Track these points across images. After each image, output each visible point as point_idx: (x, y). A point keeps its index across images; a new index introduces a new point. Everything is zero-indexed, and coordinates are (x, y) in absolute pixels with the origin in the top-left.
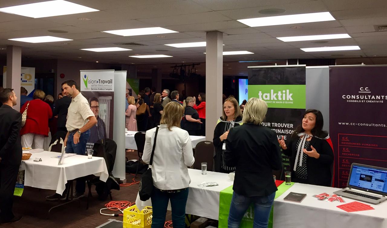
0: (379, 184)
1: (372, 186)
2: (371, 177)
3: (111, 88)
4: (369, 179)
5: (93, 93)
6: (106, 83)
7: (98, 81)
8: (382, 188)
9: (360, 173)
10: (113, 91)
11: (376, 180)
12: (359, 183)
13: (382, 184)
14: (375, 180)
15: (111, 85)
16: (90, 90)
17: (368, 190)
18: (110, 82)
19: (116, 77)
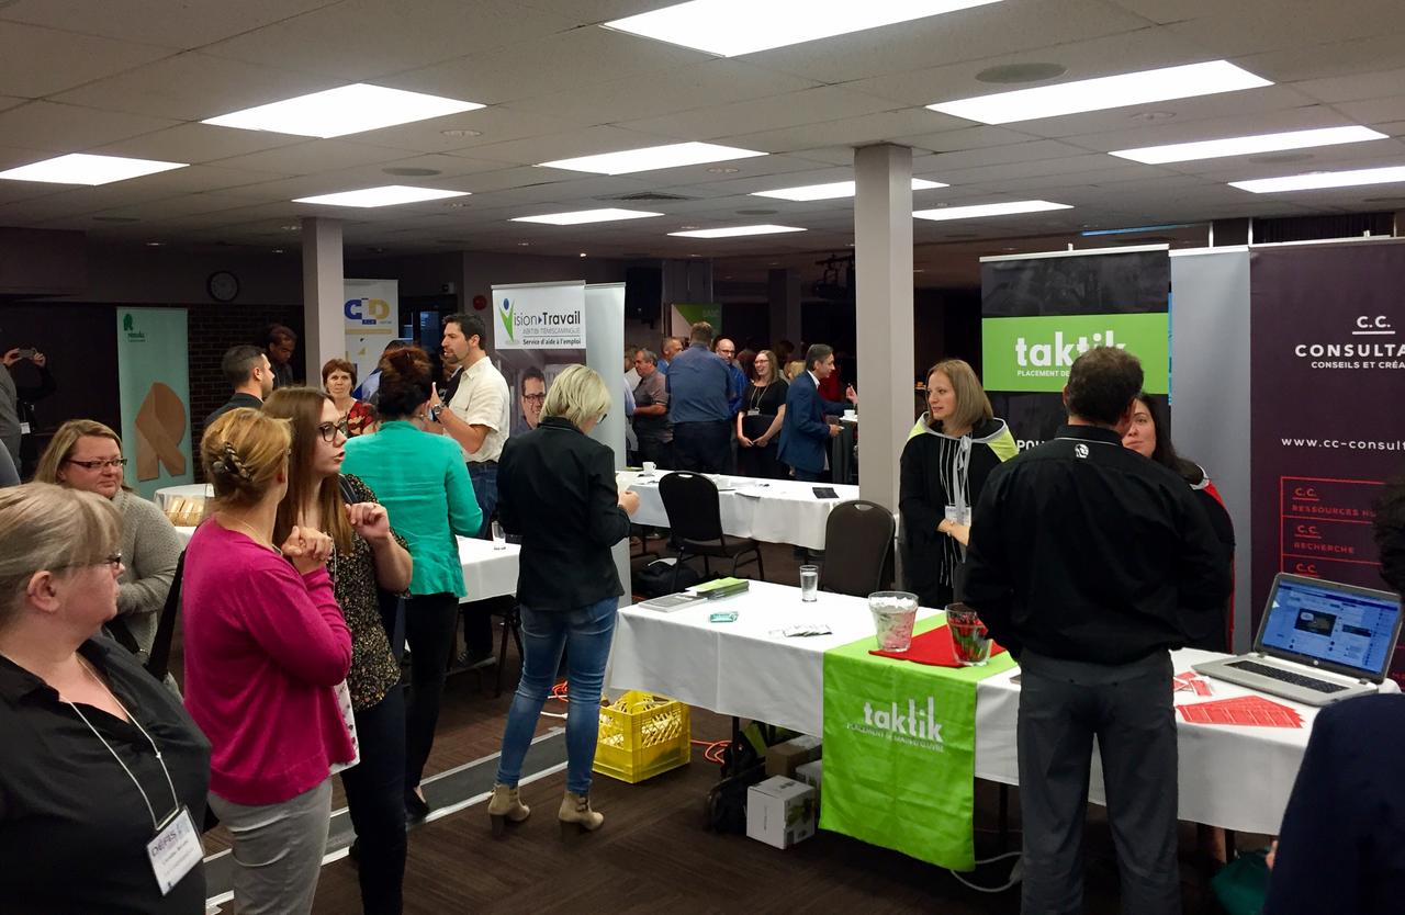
0: (1356, 644)
1: (1331, 649)
2: (1331, 619)
3: (577, 338)
4: (1324, 625)
5: (530, 354)
6: (563, 322)
7: (542, 317)
8: (1361, 655)
9: (1297, 605)
10: (582, 346)
11: (1347, 629)
12: (1293, 637)
13: (1364, 641)
14: (1344, 630)
15: (578, 330)
16: (521, 346)
17: (1316, 662)
18: (574, 319)
19: (588, 302)
